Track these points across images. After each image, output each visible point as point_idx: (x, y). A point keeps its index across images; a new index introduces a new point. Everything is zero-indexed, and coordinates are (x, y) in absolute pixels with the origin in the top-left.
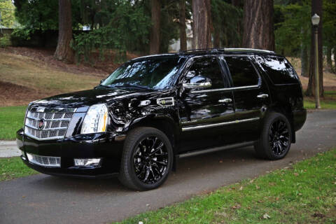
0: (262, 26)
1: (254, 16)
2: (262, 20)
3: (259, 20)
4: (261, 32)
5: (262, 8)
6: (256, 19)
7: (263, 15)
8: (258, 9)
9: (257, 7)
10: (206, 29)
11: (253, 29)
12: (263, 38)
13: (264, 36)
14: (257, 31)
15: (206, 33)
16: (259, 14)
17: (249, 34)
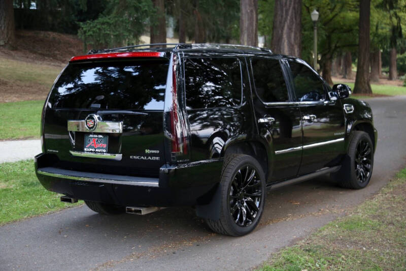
0: (294, 25)
1: (287, 14)
2: (294, 20)
3: (292, 18)
4: (293, 30)
5: (294, 8)
6: (289, 18)
7: (295, 13)
8: (291, 8)
9: (290, 6)
10: (254, 28)
11: (286, 28)
12: (295, 36)
13: (296, 34)
14: (290, 29)
15: (254, 31)
16: (292, 12)
17: (282, 31)
